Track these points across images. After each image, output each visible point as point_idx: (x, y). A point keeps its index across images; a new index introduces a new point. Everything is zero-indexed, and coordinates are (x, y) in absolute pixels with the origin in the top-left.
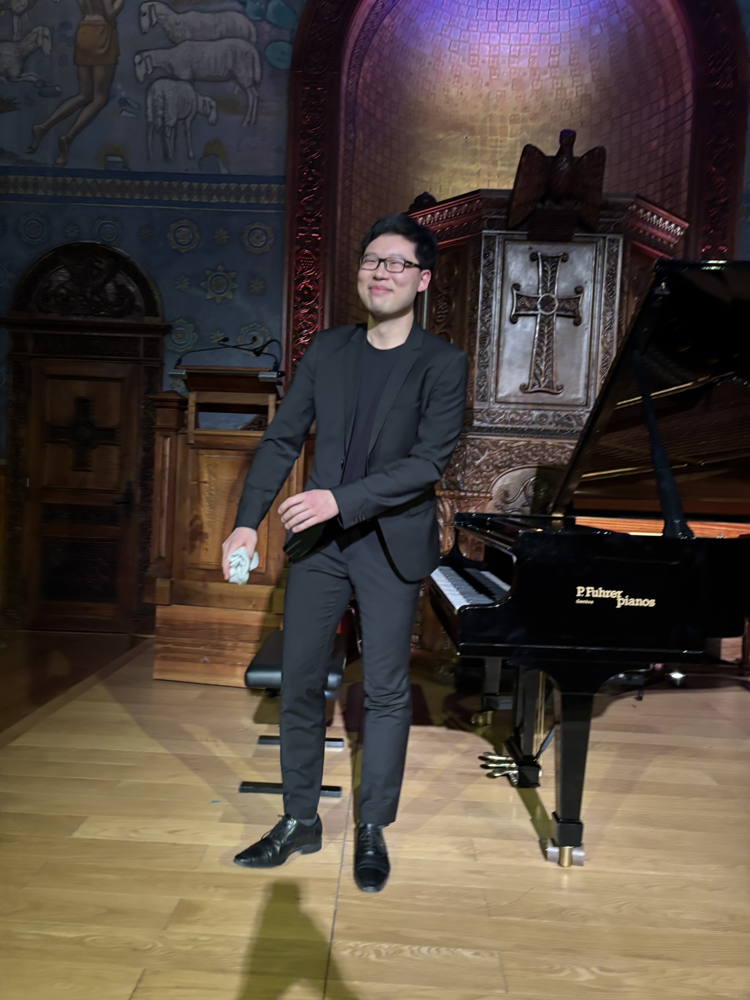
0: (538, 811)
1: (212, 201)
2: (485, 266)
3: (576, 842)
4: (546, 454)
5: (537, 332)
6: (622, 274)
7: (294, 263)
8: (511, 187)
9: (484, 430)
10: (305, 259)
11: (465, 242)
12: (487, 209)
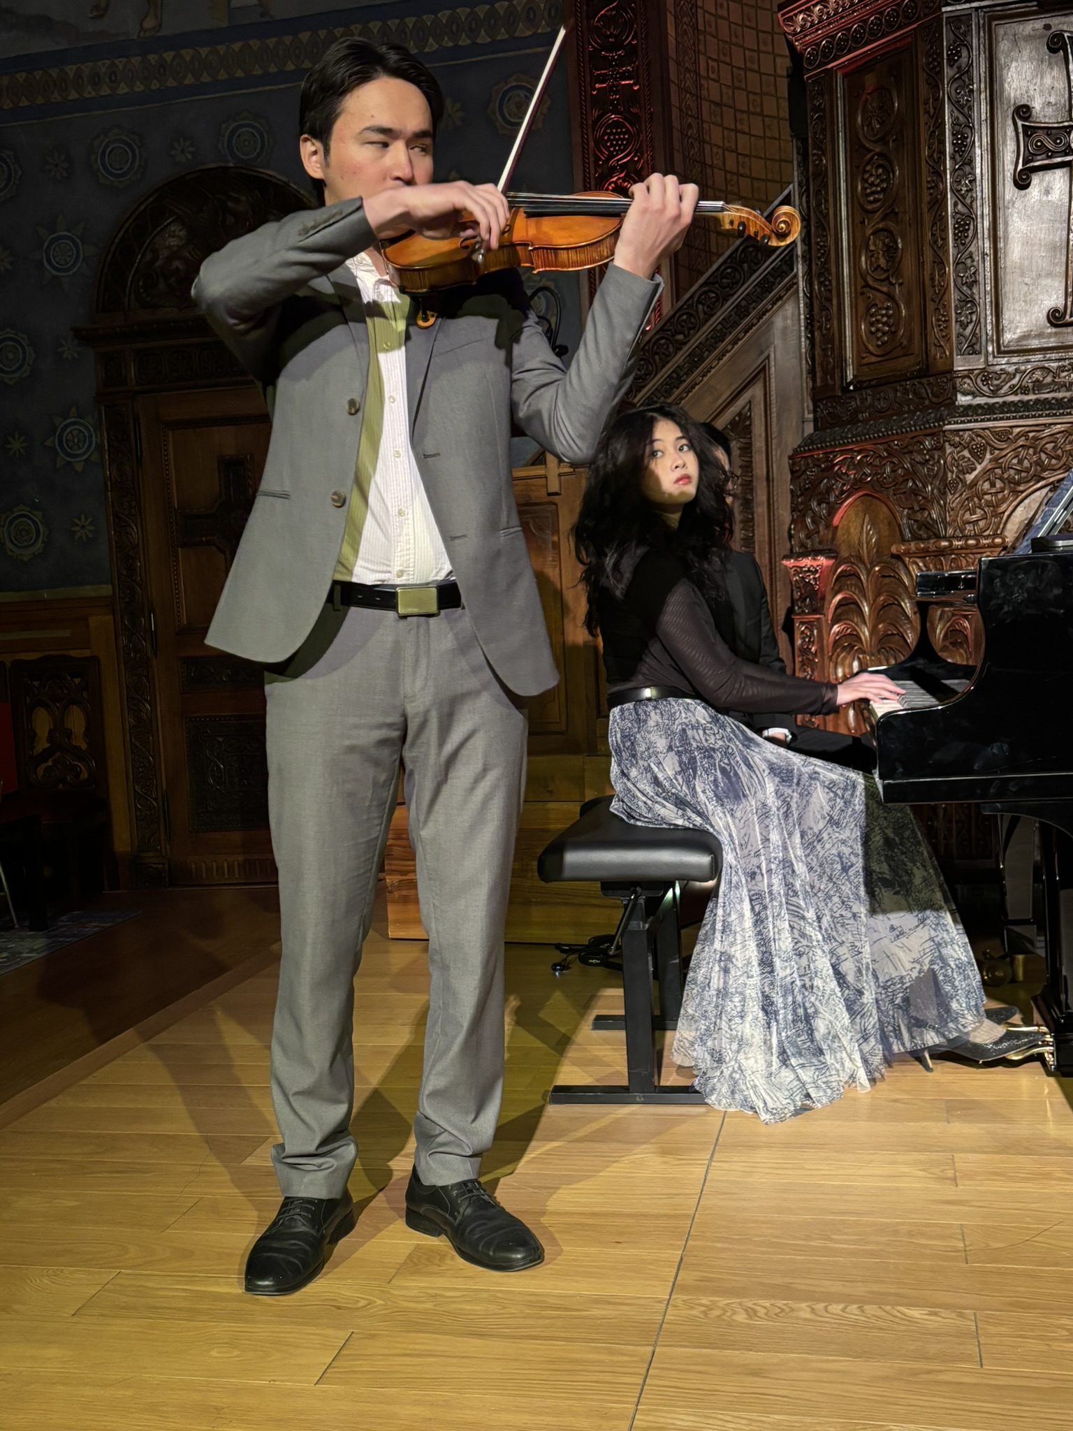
2: (953, 80)
7: (592, 144)
9: (980, 411)
10: (612, 133)
11: (910, 39)
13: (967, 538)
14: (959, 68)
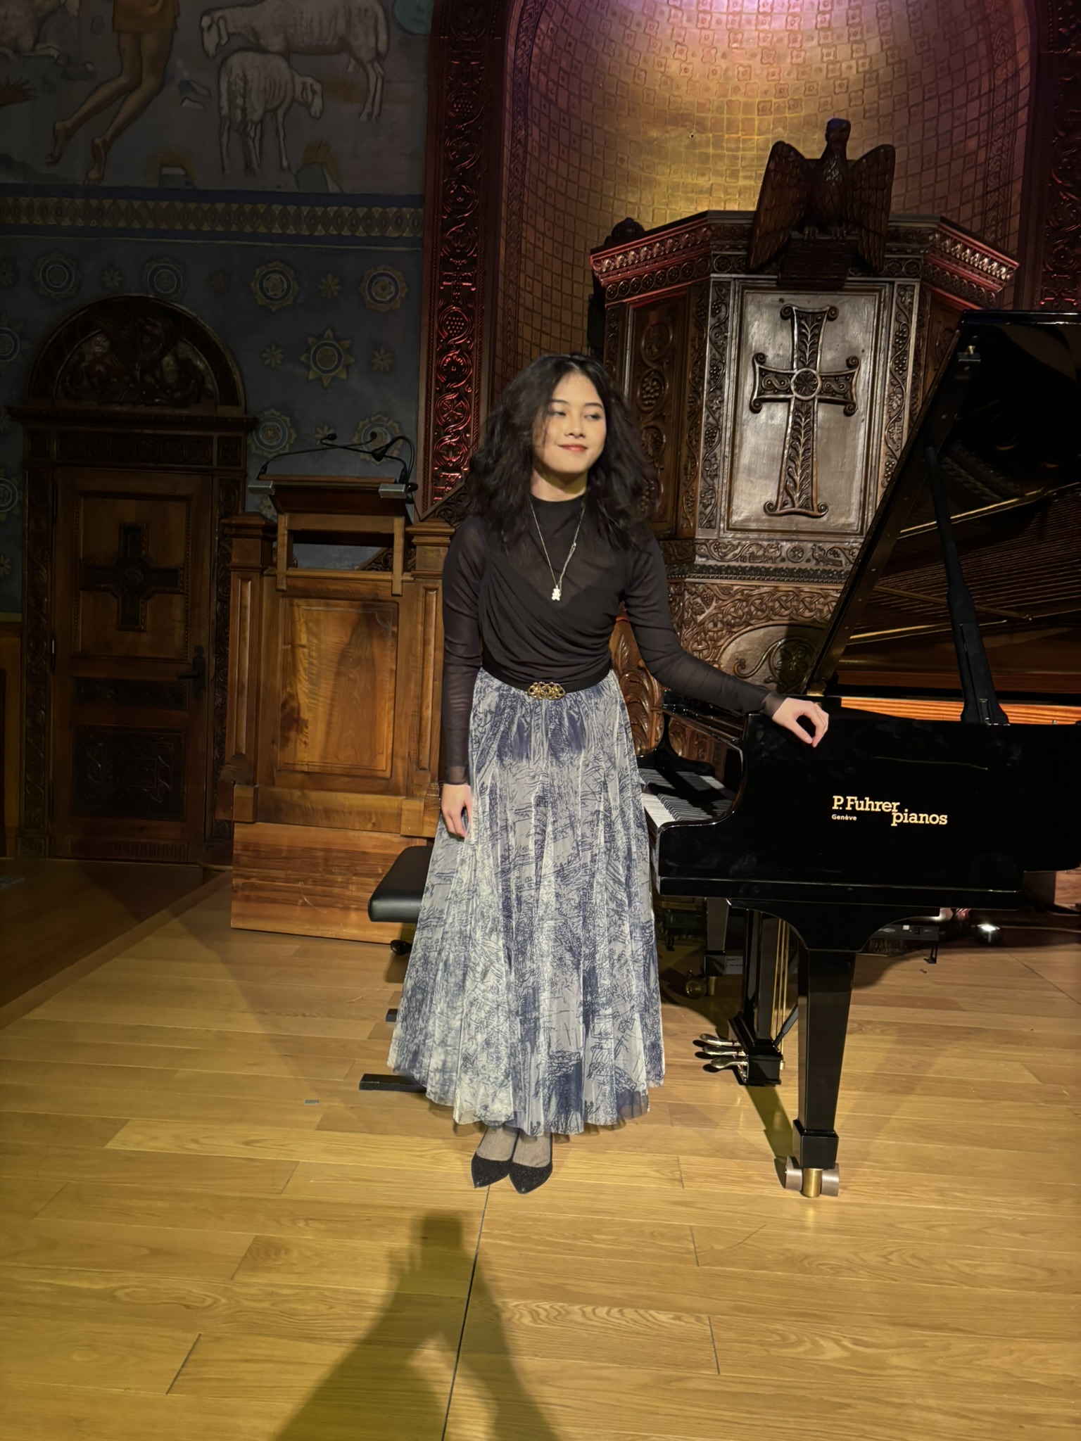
0: (777, 1119)
1: (316, 234)
2: (714, 327)
3: (828, 1162)
4: (801, 605)
5: (790, 425)
6: (917, 339)
7: (436, 326)
8: (753, 208)
9: (711, 571)
10: (452, 320)
11: (684, 292)
12: (719, 242)
14: (719, 319)
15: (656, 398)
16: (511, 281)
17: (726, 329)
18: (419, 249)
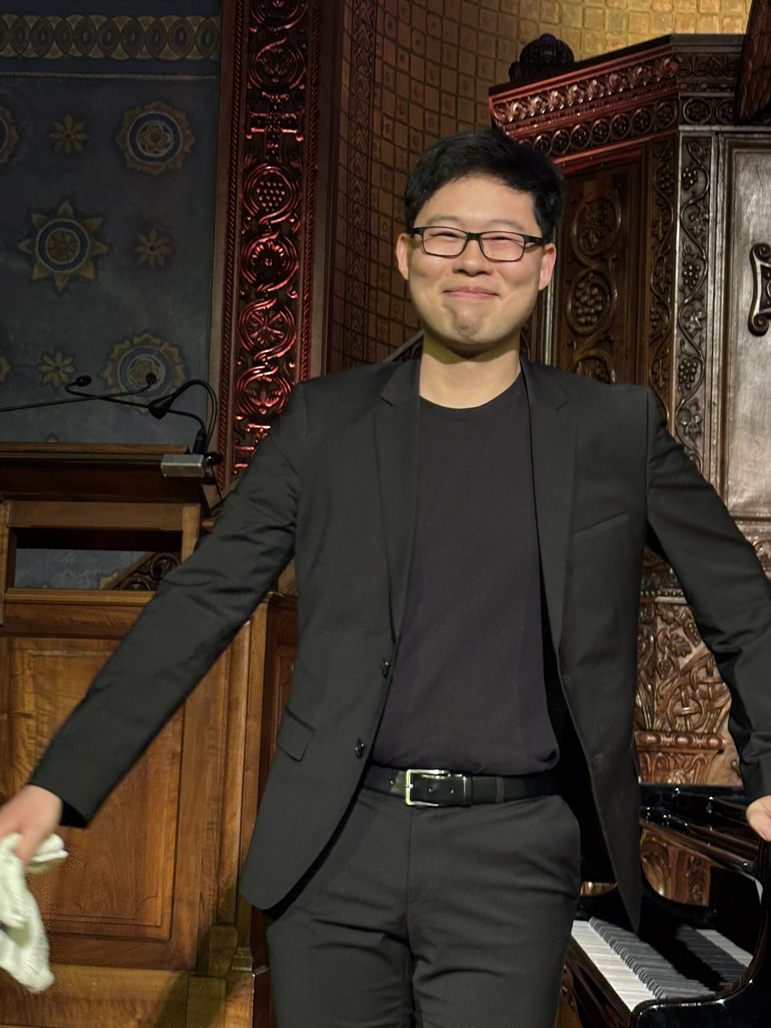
1: (48, 56)
2: (686, 206)
7: (240, 195)
8: (740, 28)
10: (265, 186)
11: (639, 152)
12: (688, 79)
13: (678, 734)
14: (694, 193)
15: (598, 313)
16: (359, 124)
17: (707, 207)
18: (214, 78)
